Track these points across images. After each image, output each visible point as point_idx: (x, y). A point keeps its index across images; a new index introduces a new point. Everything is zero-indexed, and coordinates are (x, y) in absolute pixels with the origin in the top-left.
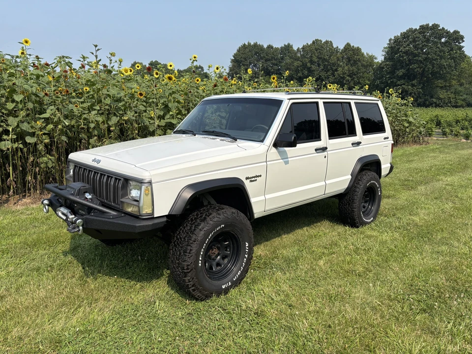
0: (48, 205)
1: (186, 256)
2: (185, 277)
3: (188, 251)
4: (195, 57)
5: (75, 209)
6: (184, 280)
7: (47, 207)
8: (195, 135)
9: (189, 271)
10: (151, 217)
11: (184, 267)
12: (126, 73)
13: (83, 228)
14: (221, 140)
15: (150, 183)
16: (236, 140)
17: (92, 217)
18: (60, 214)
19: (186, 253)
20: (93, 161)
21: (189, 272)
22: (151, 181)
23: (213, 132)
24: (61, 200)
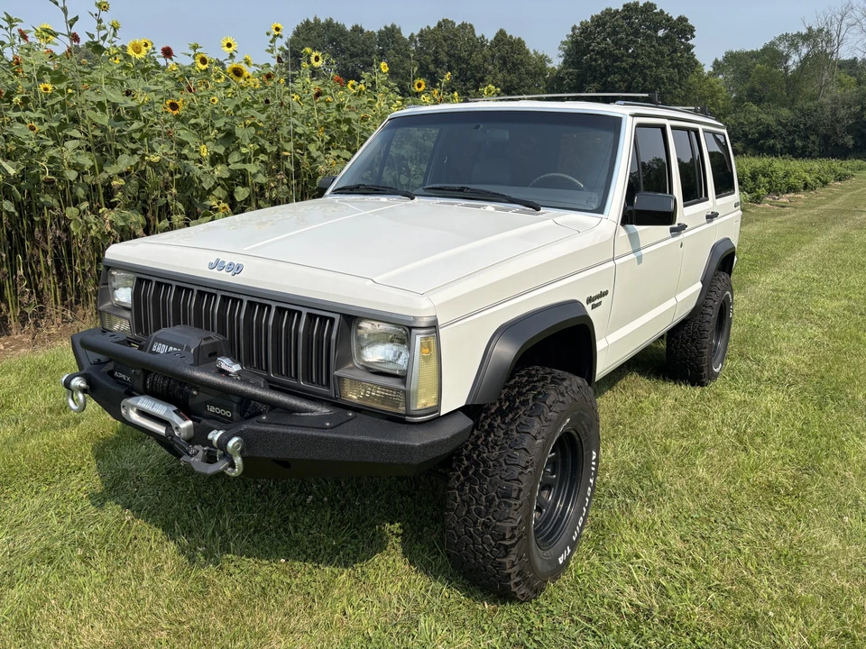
0: (84, 391)
1: (510, 505)
2: (505, 557)
3: (514, 494)
4: (277, 29)
5: (191, 402)
6: (500, 563)
7: (81, 396)
8: (412, 199)
9: (513, 541)
10: (435, 418)
11: (504, 535)
12: (138, 53)
13: (243, 458)
14: (497, 209)
15: (433, 327)
16: (539, 210)
17: (263, 425)
18: (134, 417)
19: (509, 497)
20: (212, 267)
21: (513, 545)
22: (436, 321)
23: (461, 190)
24: (124, 377)
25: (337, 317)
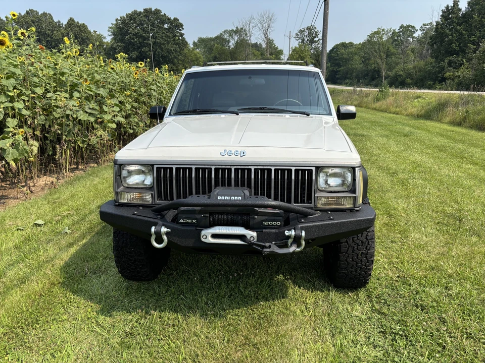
8: (238, 115)
14: (290, 116)
16: (309, 116)
18: (212, 240)
20: (223, 154)
23: (262, 108)
24: (190, 221)
25: (313, 169)
